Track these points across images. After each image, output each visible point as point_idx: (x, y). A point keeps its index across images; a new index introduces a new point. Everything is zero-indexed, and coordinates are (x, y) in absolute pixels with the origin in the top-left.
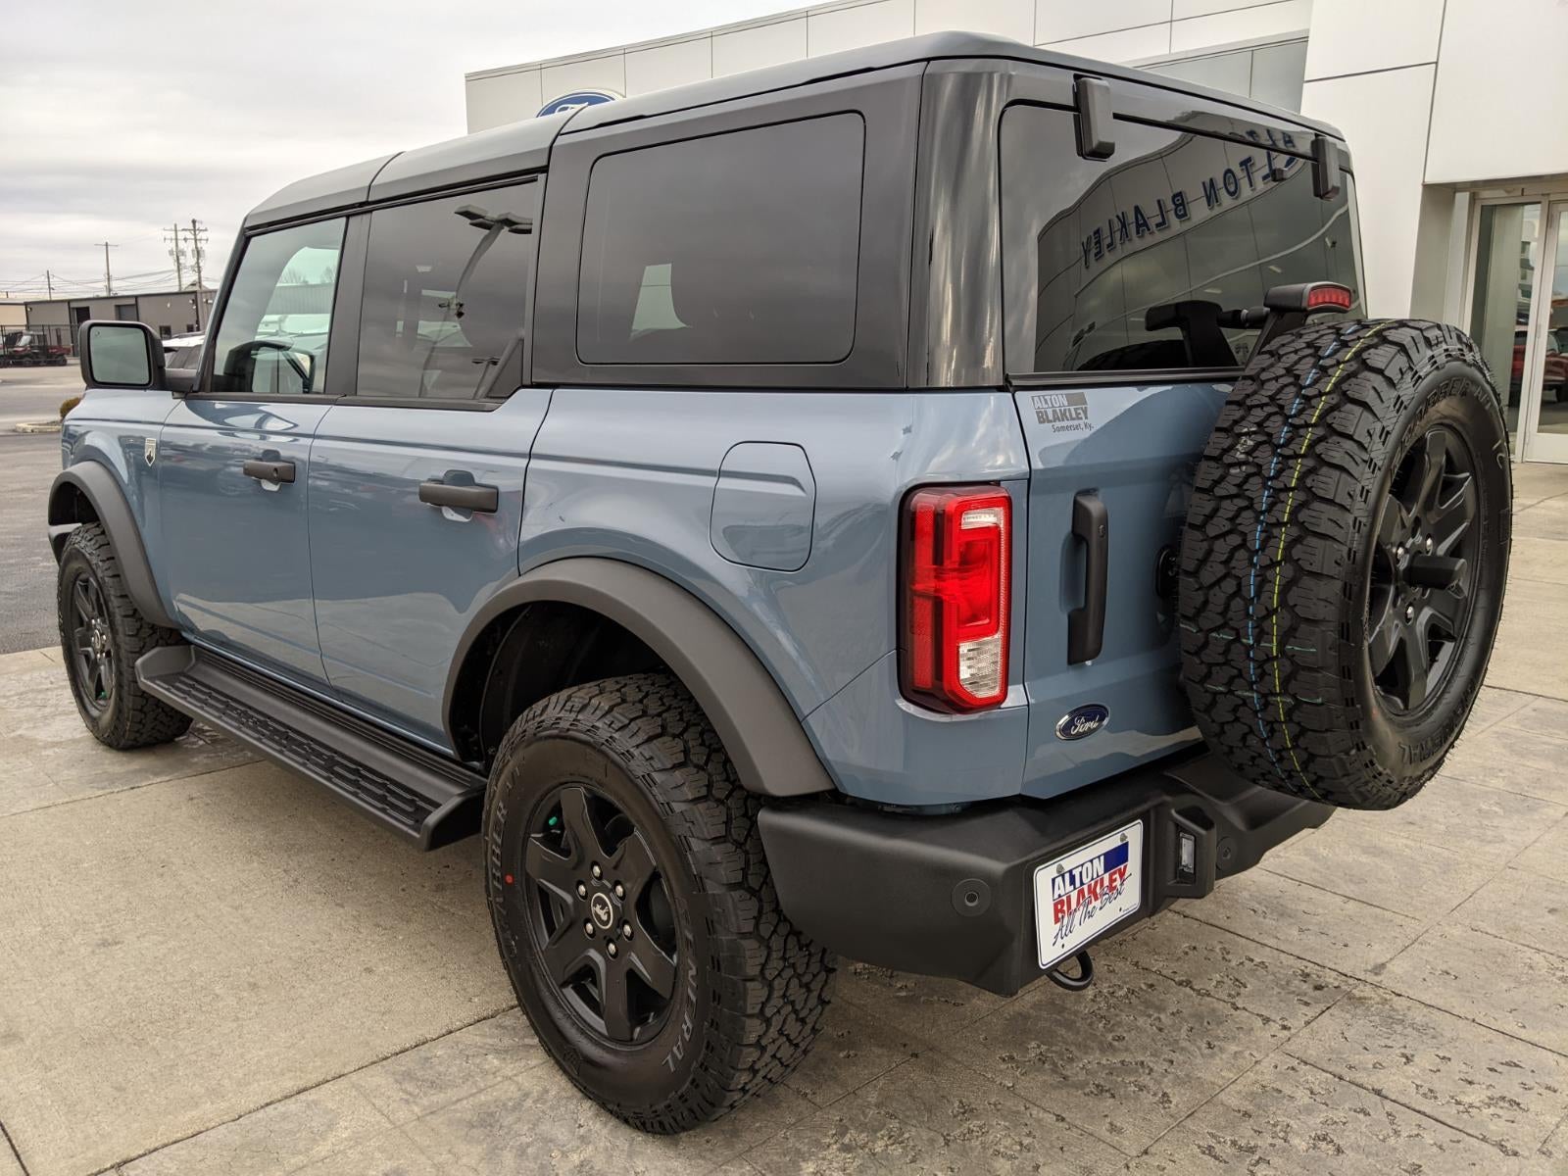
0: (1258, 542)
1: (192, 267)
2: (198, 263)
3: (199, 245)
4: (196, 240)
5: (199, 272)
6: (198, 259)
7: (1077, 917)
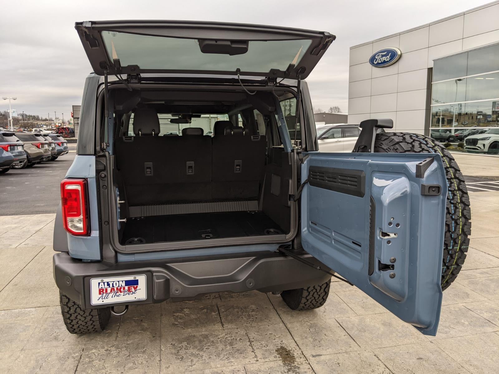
0: (453, 211)
1: (288, 110)
2: (290, 108)
3: (291, 103)
4: (290, 102)
5: (290, 111)
6: (290, 107)
7: (111, 295)
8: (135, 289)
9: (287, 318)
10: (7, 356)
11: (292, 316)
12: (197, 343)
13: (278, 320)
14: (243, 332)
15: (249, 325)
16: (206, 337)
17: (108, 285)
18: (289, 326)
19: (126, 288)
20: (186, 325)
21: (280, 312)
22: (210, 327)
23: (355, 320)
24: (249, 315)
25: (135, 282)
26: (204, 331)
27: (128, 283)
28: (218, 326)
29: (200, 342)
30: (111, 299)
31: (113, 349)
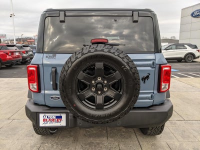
7: (49, 122)
8: (61, 120)
9: (140, 138)
10: (11, 142)
11: (143, 138)
12: (93, 147)
13: (136, 139)
14: (117, 144)
15: (120, 140)
16: (98, 144)
17: (48, 117)
18: (141, 143)
19: (56, 120)
20: (90, 136)
21: (137, 135)
22: (101, 139)
23: (177, 144)
24: (121, 135)
25: (61, 117)
26: (98, 140)
27: (57, 117)
28: (105, 139)
29: (95, 146)
30: (49, 124)
31: (55, 144)
